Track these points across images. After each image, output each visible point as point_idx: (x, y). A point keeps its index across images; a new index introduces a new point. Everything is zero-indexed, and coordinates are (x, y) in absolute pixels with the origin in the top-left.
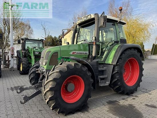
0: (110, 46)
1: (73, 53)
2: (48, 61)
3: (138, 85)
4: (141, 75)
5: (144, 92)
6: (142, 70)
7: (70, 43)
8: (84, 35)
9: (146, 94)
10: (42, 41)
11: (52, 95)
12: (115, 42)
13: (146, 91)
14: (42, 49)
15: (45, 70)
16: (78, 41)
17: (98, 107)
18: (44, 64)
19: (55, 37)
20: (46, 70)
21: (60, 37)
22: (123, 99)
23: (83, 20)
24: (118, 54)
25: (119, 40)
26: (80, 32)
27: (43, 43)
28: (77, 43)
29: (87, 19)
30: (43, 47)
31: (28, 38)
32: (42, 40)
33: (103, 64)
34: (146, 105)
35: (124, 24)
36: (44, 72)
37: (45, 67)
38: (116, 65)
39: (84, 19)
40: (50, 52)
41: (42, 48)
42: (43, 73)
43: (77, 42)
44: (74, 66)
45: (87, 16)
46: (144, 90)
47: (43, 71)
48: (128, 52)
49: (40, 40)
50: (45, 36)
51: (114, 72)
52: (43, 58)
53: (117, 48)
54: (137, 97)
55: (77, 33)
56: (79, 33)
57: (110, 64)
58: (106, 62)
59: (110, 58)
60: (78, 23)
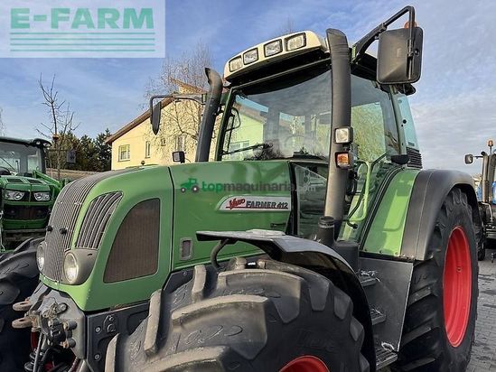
2: (98, 254)
7: (191, 157)
10: (41, 147)
12: (394, 159)
14: (38, 177)
15: (74, 317)
16: (225, 149)
18: (73, 272)
19: (84, 138)
20: (87, 313)
21: (101, 138)
23: (262, 58)
26: (233, 112)
27: (43, 155)
29: (284, 52)
30: (44, 172)
32: (39, 144)
36: (74, 327)
39: (269, 52)
40: (115, 196)
41: (40, 174)
42: (63, 338)
43: (220, 153)
44: (298, 296)
45: (283, 38)
47: (67, 320)
49: (33, 144)
50: (54, 130)
52: (64, 232)
53: (411, 183)
55: (221, 115)
56: (228, 115)
57: (393, 258)
59: (387, 226)
60: (227, 73)
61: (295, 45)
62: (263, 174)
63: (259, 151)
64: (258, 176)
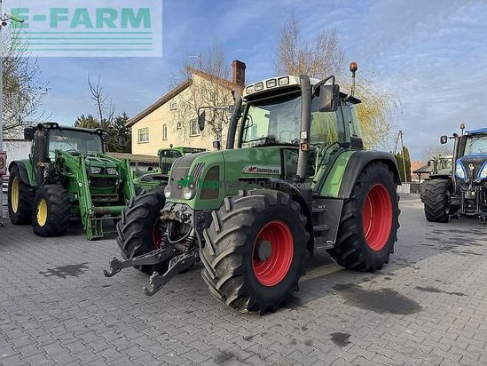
0: (331, 154)
1: (251, 169)
3: (389, 248)
4: (396, 225)
5: (402, 266)
6: (396, 212)
8: (217, 121)
9: (408, 268)
10: (101, 135)
11: (237, 264)
12: (341, 145)
13: (406, 263)
15: (190, 212)
16: (244, 140)
17: (320, 297)
18: (188, 195)
19: (104, 122)
20: (195, 211)
21: (119, 121)
22: (366, 280)
23: (265, 88)
24: (353, 174)
25: (348, 141)
26: (248, 117)
27: (103, 140)
28: (240, 146)
29: (277, 86)
31: (57, 124)
32: (100, 132)
33: (315, 197)
34: (418, 288)
35: (357, 101)
36: (190, 215)
37: (192, 204)
38: (351, 199)
39: (269, 86)
40: (203, 164)
42: (186, 219)
43: (241, 142)
45: (277, 78)
46: (400, 262)
47: (187, 213)
48: (371, 170)
49: (95, 132)
51: (346, 217)
53: (348, 159)
54: (393, 274)
55: (241, 118)
56: (246, 118)
57: (334, 198)
58: (323, 194)
59: (332, 182)
60: (245, 94)
61: (283, 83)
62: (266, 154)
63: (264, 141)
64: (263, 156)
